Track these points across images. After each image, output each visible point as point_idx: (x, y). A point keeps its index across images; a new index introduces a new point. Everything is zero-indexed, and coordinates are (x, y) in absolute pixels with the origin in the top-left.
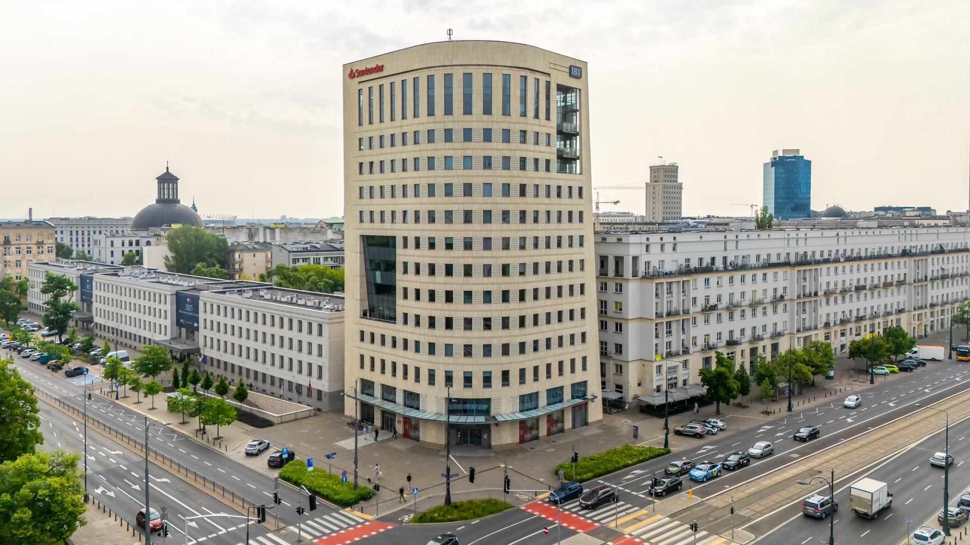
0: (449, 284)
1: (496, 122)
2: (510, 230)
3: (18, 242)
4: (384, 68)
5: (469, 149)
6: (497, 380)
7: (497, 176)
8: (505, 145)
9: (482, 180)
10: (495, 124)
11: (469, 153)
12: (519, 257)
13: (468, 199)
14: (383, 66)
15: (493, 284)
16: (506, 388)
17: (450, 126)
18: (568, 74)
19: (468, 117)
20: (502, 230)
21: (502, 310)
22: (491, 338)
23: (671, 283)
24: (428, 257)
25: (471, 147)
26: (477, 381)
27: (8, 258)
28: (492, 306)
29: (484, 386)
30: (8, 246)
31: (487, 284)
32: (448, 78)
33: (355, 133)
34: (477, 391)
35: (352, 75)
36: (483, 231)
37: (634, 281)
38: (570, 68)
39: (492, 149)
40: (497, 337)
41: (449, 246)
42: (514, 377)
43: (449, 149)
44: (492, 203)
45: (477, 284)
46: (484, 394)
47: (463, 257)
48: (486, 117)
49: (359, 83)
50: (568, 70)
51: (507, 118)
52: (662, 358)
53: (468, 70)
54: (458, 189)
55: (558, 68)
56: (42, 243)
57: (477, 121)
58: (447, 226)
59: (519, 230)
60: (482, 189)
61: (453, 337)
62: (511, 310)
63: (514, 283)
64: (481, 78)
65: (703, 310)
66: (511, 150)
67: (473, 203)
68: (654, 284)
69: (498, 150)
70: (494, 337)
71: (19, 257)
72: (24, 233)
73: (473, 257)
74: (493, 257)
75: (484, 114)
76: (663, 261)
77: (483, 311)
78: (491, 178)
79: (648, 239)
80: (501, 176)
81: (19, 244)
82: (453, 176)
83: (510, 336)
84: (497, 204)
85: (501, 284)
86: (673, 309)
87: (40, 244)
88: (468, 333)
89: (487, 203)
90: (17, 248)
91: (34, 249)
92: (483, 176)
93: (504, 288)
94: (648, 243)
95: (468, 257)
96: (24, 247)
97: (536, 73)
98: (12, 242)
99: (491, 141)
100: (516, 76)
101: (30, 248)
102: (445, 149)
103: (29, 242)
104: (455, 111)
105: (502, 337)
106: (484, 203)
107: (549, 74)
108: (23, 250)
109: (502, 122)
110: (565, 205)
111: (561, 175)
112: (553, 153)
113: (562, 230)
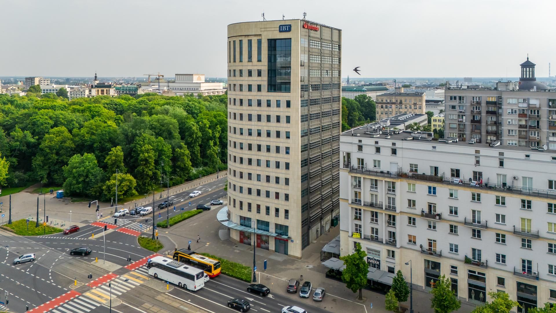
2: (236, 124)
3: (405, 103)
6: (232, 203)
12: (240, 139)
15: (231, 151)
16: (234, 209)
20: (233, 123)
23: (376, 181)
27: (401, 110)
28: (231, 163)
37: (345, 171)
38: (280, 26)
40: (232, 180)
42: (237, 205)
51: (235, 64)
52: (361, 238)
55: (268, 29)
56: (416, 104)
59: (239, 124)
62: (236, 167)
63: (237, 153)
66: (236, 80)
71: (406, 110)
72: (408, 98)
74: (231, 137)
80: (233, 95)
84: (232, 109)
86: (378, 203)
87: (415, 104)
90: (405, 106)
91: (413, 106)
93: (234, 154)
94: (360, 144)
96: (408, 105)
97: (249, 36)
99: (231, 76)
101: (411, 106)
103: (410, 103)
107: (261, 35)
108: (408, 107)
110: (273, 111)
111: (270, 94)
112: (264, 81)
113: (270, 126)
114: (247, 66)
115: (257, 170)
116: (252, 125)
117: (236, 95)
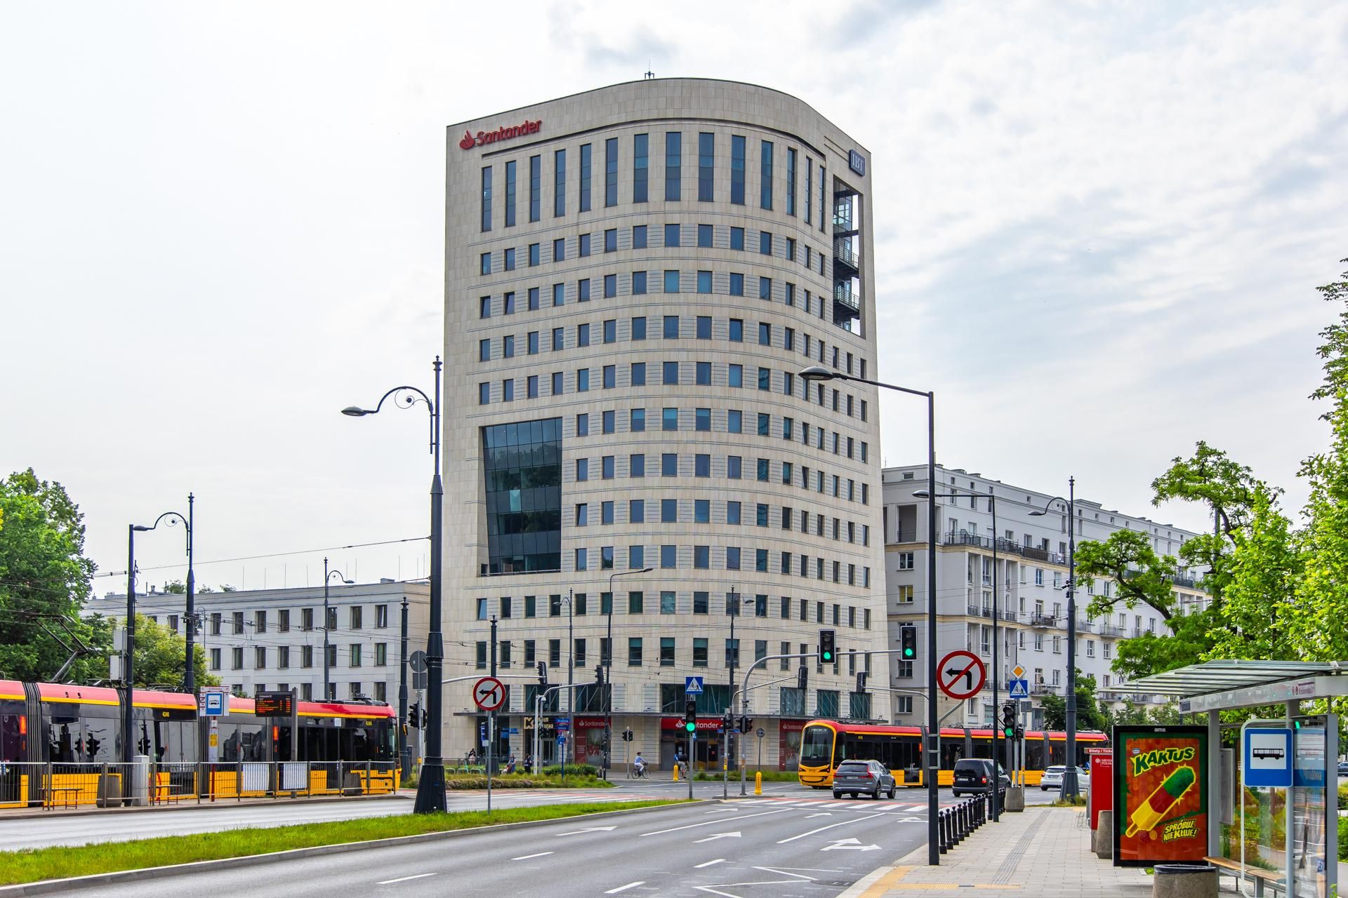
0: (669, 488)
1: (752, 218)
2: (770, 403)
4: (542, 127)
5: (708, 259)
6: (747, 655)
7: (751, 309)
8: (765, 259)
9: (727, 313)
10: (749, 221)
11: (708, 266)
13: (705, 343)
14: (539, 123)
15: (743, 491)
16: (760, 672)
17: (675, 219)
19: (706, 206)
20: (758, 401)
21: (756, 537)
22: (740, 583)
23: (989, 561)
24: (630, 443)
25: (711, 256)
26: (716, 657)
28: (742, 529)
29: (728, 666)
31: (734, 490)
32: (673, 139)
33: (474, 245)
34: (715, 674)
35: (468, 144)
36: (728, 398)
38: (850, 154)
39: (745, 262)
40: (748, 582)
41: (670, 425)
43: (672, 258)
44: (744, 353)
45: (718, 489)
46: (727, 678)
47: (694, 442)
48: (735, 209)
49: (484, 156)
50: (847, 158)
51: (767, 214)
53: (708, 127)
54: (688, 326)
55: (835, 148)
57: (722, 214)
58: (667, 389)
59: (782, 405)
60: (728, 327)
61: (675, 580)
62: (770, 539)
63: (775, 494)
64: (728, 142)
65: (1033, 624)
66: (773, 268)
67: (712, 351)
68: (967, 554)
69: (753, 265)
70: (744, 583)
73: (711, 443)
74: (743, 445)
75: (733, 202)
76: (975, 524)
77: (726, 535)
78: (742, 311)
79: (953, 480)
80: (759, 310)
82: (679, 304)
83: (769, 584)
84: (751, 355)
85: (756, 492)
88: (702, 573)
89: (736, 353)
92: (730, 306)
93: (760, 500)
94: (953, 486)
95: (703, 443)
97: (807, 147)
99: (742, 249)
100: (781, 147)
102: (665, 258)
104: (684, 194)
105: (756, 583)
106: (731, 352)
107: (823, 156)
109: (761, 219)
111: (837, 330)
114: (804, 233)
115: (816, 547)
116: (809, 413)
117: (772, 312)
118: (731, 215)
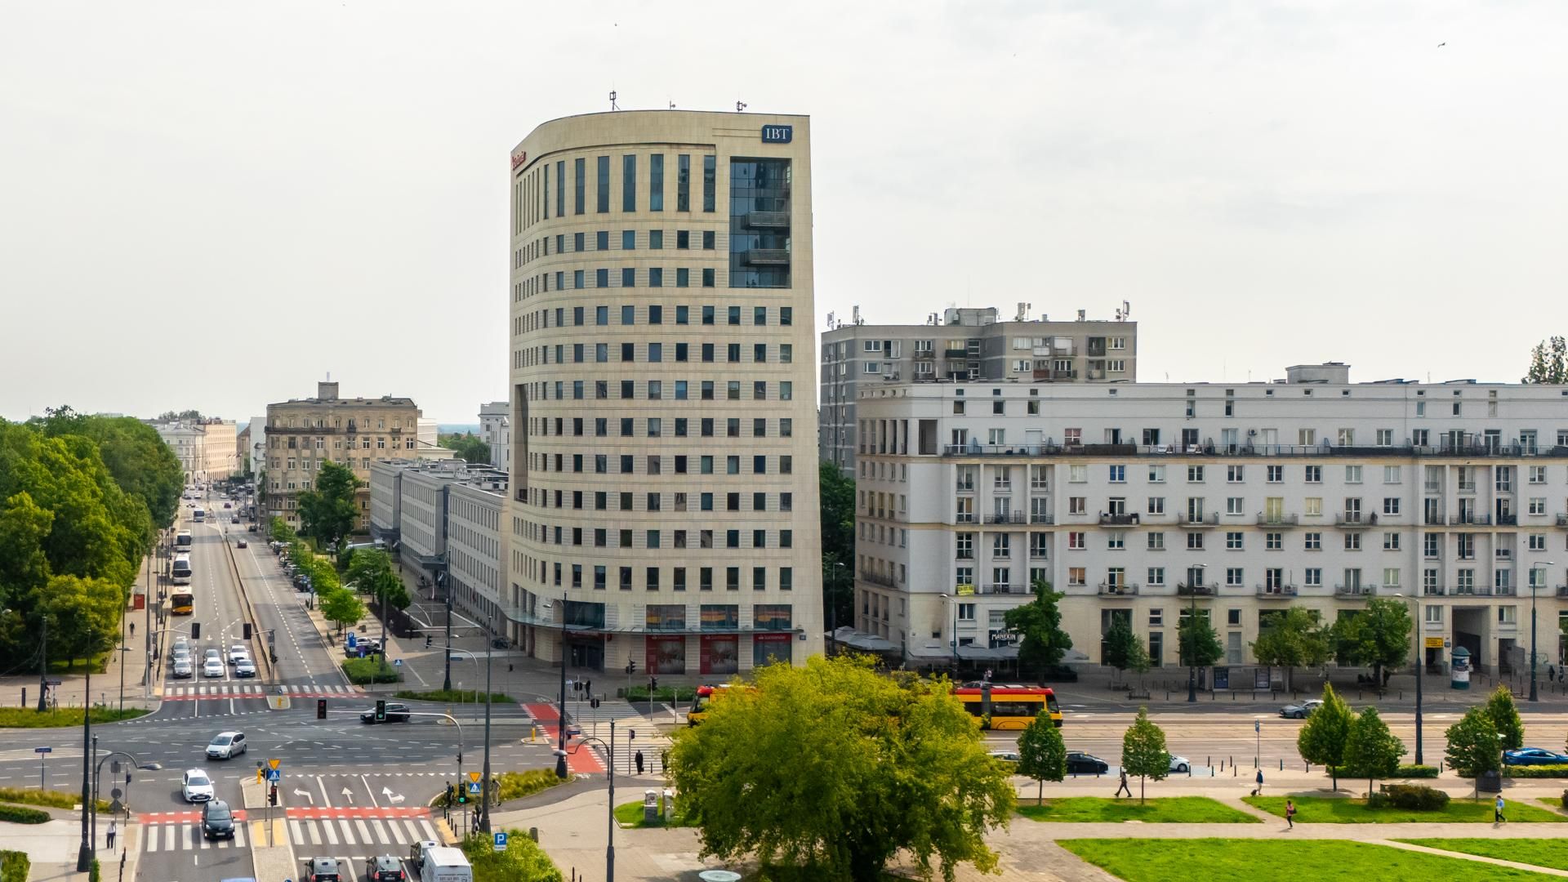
0: (559, 445)
1: (615, 221)
2: (634, 371)
4: (527, 156)
5: (582, 261)
6: (613, 579)
7: (615, 297)
8: (627, 253)
9: (594, 303)
10: (612, 224)
11: (581, 266)
12: (647, 409)
13: (580, 329)
14: (526, 153)
15: (608, 446)
16: (626, 592)
18: (760, 140)
20: (622, 371)
21: (620, 483)
22: (605, 520)
23: (1007, 468)
25: (584, 258)
26: (588, 578)
28: (608, 477)
29: (597, 587)
30: (353, 435)
31: (601, 446)
34: (586, 593)
36: (596, 372)
37: (925, 460)
38: (764, 129)
39: (609, 259)
40: (614, 520)
42: (639, 579)
43: (560, 262)
44: (608, 334)
45: (589, 446)
46: (596, 597)
47: (573, 409)
48: (601, 216)
49: (516, 177)
50: (759, 134)
51: (630, 215)
52: (977, 593)
54: (569, 316)
55: (733, 133)
57: (590, 223)
58: (558, 367)
59: (648, 371)
60: (595, 314)
61: (561, 517)
62: (633, 483)
63: (639, 446)
65: (1102, 522)
66: (635, 259)
67: (584, 335)
69: (616, 259)
70: (610, 520)
71: (367, 453)
73: (584, 408)
74: (609, 408)
76: (1002, 431)
77: (595, 482)
78: (607, 300)
79: (960, 392)
80: (622, 296)
81: (368, 433)
82: (564, 299)
83: (633, 521)
84: (616, 334)
85: (620, 446)
86: (1012, 513)
87: (396, 433)
88: (578, 512)
89: (601, 334)
90: (366, 439)
92: (597, 297)
93: (625, 452)
94: (960, 398)
95: (579, 408)
96: (374, 437)
97: (683, 147)
98: (358, 430)
99: (607, 249)
100: (645, 156)
101: (383, 439)
103: (381, 430)
105: (621, 520)
106: (598, 334)
107: (714, 145)
108: (372, 441)
109: (623, 221)
110: (747, 335)
111: (737, 291)
112: (720, 259)
113: (740, 372)
114: (676, 221)
115: (701, 483)
116: (687, 372)
117: (635, 296)
118: (598, 222)
